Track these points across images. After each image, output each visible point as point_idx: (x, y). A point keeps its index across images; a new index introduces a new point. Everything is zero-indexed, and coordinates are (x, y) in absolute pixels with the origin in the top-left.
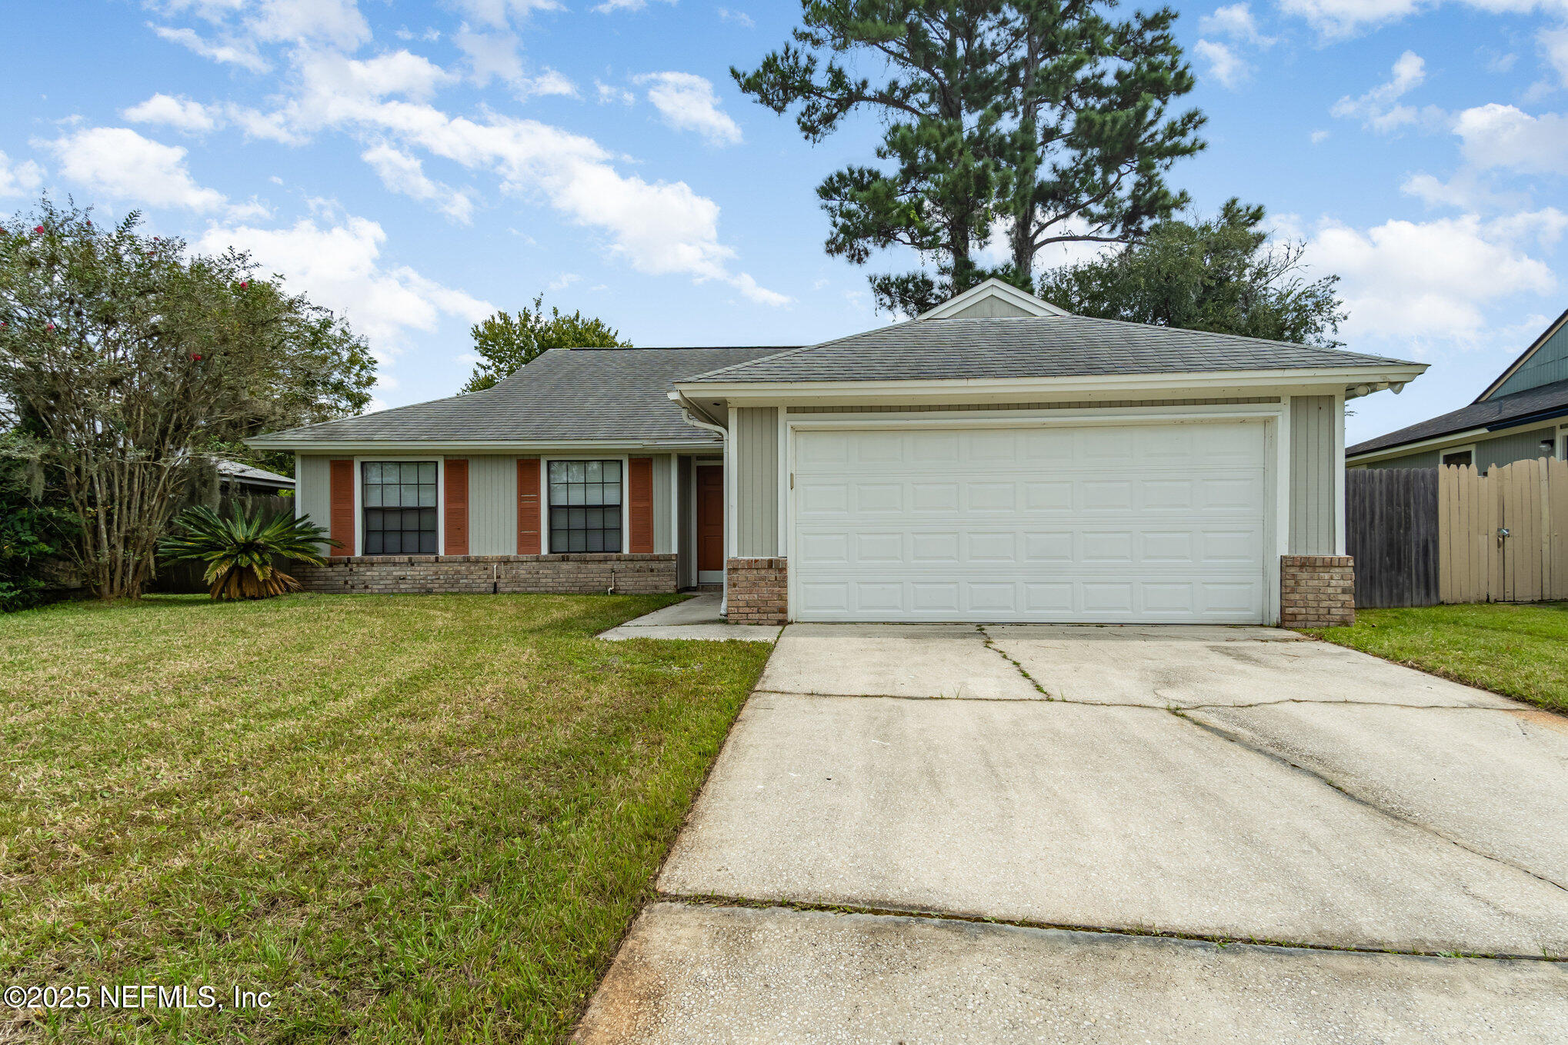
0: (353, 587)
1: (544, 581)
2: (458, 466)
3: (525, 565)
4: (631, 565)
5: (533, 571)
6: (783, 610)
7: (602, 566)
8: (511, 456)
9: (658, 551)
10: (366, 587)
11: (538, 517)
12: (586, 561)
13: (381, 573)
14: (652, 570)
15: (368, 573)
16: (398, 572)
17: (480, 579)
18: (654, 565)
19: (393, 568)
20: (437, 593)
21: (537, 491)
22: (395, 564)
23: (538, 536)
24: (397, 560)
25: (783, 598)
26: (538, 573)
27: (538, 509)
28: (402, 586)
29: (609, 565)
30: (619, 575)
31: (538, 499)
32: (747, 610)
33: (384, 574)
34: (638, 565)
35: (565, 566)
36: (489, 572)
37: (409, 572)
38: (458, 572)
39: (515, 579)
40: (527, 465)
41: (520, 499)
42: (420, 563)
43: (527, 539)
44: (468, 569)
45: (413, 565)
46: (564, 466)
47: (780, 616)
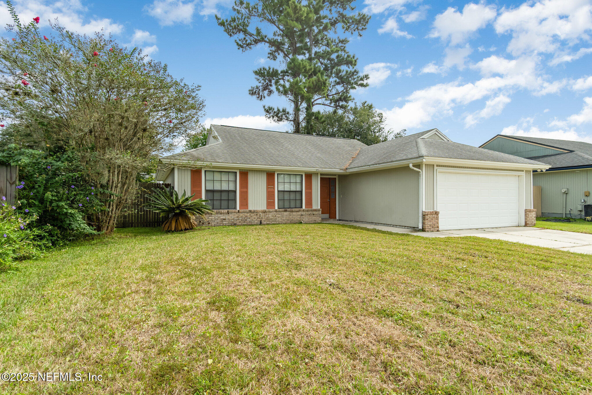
0: (203, 224)
1: (278, 219)
2: (244, 174)
3: (271, 214)
4: (307, 213)
5: (274, 216)
6: (438, 227)
7: (298, 213)
8: (264, 171)
9: (314, 207)
10: (209, 223)
11: (274, 195)
12: (292, 211)
13: (214, 217)
14: (314, 215)
15: (210, 218)
16: (222, 217)
17: (255, 219)
18: (315, 213)
19: (220, 215)
20: (239, 225)
21: (274, 185)
22: (221, 214)
23: (274, 202)
24: (223, 212)
25: (438, 223)
26: (276, 216)
27: (274, 192)
28: (224, 223)
29: (300, 213)
30: (303, 216)
31: (274, 188)
32: (430, 227)
33: (217, 218)
34: (309, 213)
35: (285, 213)
36: (258, 216)
37: (227, 217)
38: (247, 216)
39: (268, 219)
40: (270, 175)
41: (267, 188)
42: (231, 213)
43: (270, 203)
44: (250, 215)
45: (228, 214)
46: (282, 176)
47: (437, 229)
